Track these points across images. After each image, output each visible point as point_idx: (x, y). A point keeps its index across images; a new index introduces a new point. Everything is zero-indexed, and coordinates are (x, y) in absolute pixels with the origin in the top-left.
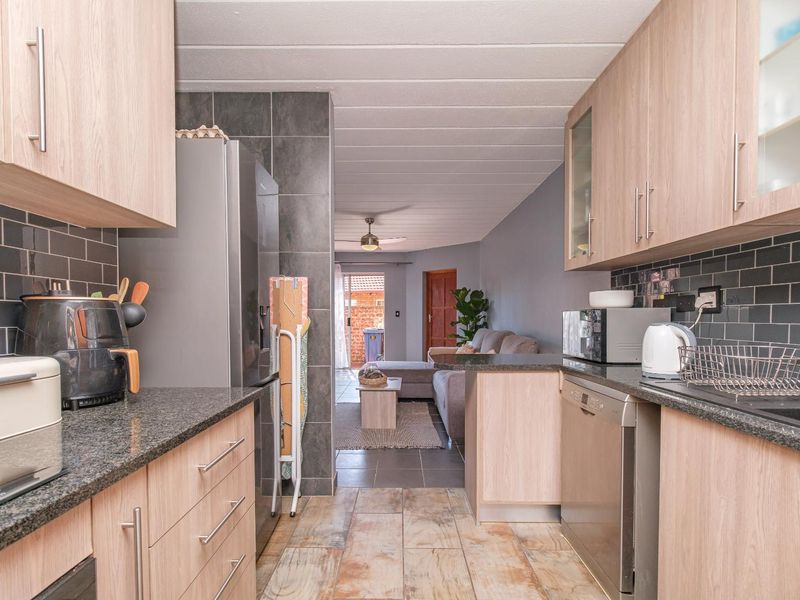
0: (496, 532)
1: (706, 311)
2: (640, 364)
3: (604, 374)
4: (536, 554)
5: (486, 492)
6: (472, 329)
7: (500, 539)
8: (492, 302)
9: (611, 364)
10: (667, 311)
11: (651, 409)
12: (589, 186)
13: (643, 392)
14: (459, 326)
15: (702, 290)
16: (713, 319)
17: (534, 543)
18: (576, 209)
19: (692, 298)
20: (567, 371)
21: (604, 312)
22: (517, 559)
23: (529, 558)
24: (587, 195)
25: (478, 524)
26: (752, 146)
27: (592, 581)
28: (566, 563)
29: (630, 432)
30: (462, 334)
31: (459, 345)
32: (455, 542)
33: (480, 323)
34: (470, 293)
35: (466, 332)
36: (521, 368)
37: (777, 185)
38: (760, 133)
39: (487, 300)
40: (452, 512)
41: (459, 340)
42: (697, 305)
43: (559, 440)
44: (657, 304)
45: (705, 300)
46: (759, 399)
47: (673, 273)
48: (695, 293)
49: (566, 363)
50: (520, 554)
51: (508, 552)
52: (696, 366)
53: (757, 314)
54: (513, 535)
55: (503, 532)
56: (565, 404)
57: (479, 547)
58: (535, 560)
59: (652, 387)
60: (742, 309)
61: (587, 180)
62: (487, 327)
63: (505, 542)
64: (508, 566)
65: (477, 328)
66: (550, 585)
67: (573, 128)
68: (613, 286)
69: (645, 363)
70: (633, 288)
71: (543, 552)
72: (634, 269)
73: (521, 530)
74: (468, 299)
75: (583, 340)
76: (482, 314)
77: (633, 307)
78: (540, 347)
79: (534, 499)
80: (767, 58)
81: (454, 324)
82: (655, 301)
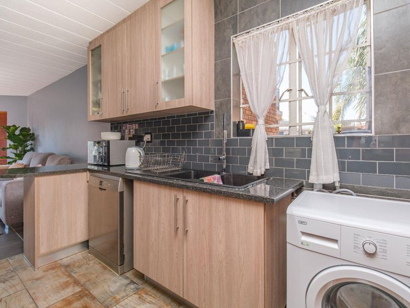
0: (50, 269)
1: (147, 142)
2: (124, 165)
3: (109, 170)
4: (76, 270)
5: (42, 248)
6: (21, 152)
7: (53, 271)
8: (38, 136)
9: (112, 166)
10: (134, 142)
11: (129, 182)
12: (100, 81)
13: (127, 176)
14: (8, 151)
15: (146, 134)
16: (150, 145)
17: (74, 265)
18: (93, 91)
19: (143, 137)
20: (91, 171)
21: (108, 142)
22: (65, 277)
23: (72, 274)
24: (99, 85)
25: (36, 270)
26: (160, 83)
27: (105, 269)
28: (93, 266)
29: (122, 194)
30: (13, 156)
31: (9, 163)
32: (19, 287)
33: (28, 148)
34: (19, 129)
35: (16, 155)
36: (65, 172)
37: (167, 100)
38: (162, 80)
39: (33, 134)
40: (14, 270)
41: (9, 160)
42: (144, 140)
43: (87, 207)
44: (130, 139)
45: (147, 138)
46: (164, 173)
47: (135, 126)
48: (144, 135)
49: (89, 167)
50: (67, 273)
51: (58, 276)
52: (145, 162)
53: (162, 143)
54: (61, 266)
55: (55, 267)
56: (90, 187)
57: (39, 282)
58: (75, 273)
59: (130, 173)
60: (158, 141)
61: (99, 78)
62: (34, 151)
63: (56, 272)
64: (60, 283)
65: (25, 152)
66: (85, 280)
67: (92, 51)
68: (112, 130)
69: (127, 164)
70: (120, 131)
71: (79, 267)
72: (121, 123)
73: (66, 261)
74: (17, 132)
75: (95, 157)
76: (29, 143)
77: (121, 140)
78: (73, 160)
79: (74, 242)
80: (164, 55)
81: (5, 149)
82: (129, 138)
